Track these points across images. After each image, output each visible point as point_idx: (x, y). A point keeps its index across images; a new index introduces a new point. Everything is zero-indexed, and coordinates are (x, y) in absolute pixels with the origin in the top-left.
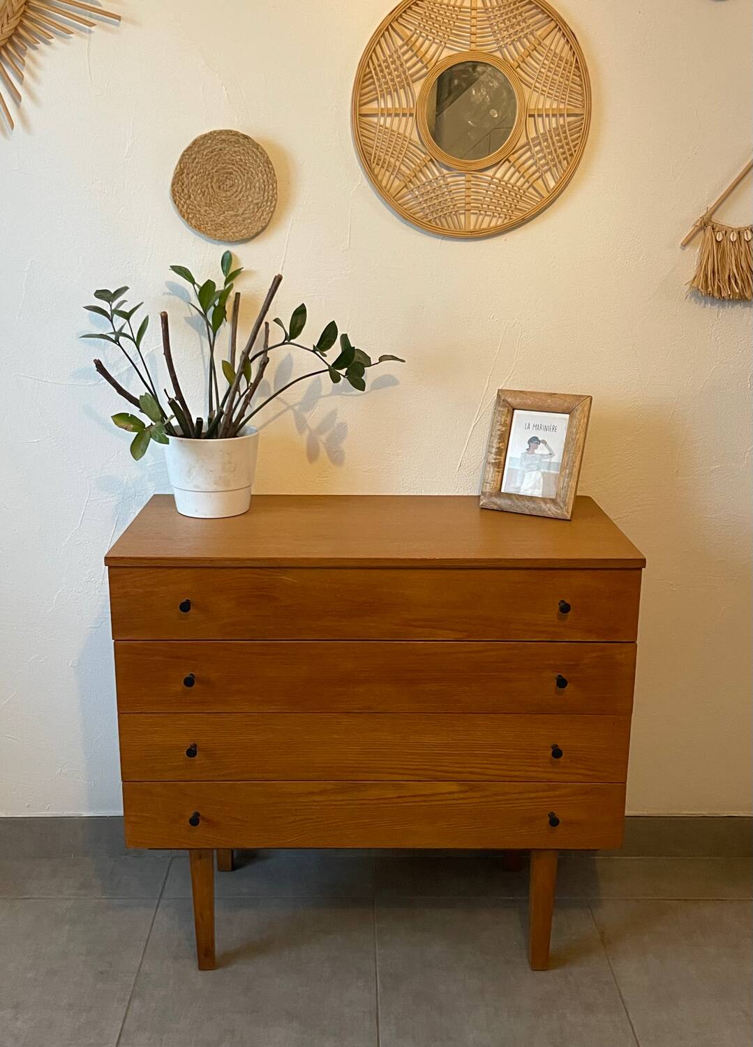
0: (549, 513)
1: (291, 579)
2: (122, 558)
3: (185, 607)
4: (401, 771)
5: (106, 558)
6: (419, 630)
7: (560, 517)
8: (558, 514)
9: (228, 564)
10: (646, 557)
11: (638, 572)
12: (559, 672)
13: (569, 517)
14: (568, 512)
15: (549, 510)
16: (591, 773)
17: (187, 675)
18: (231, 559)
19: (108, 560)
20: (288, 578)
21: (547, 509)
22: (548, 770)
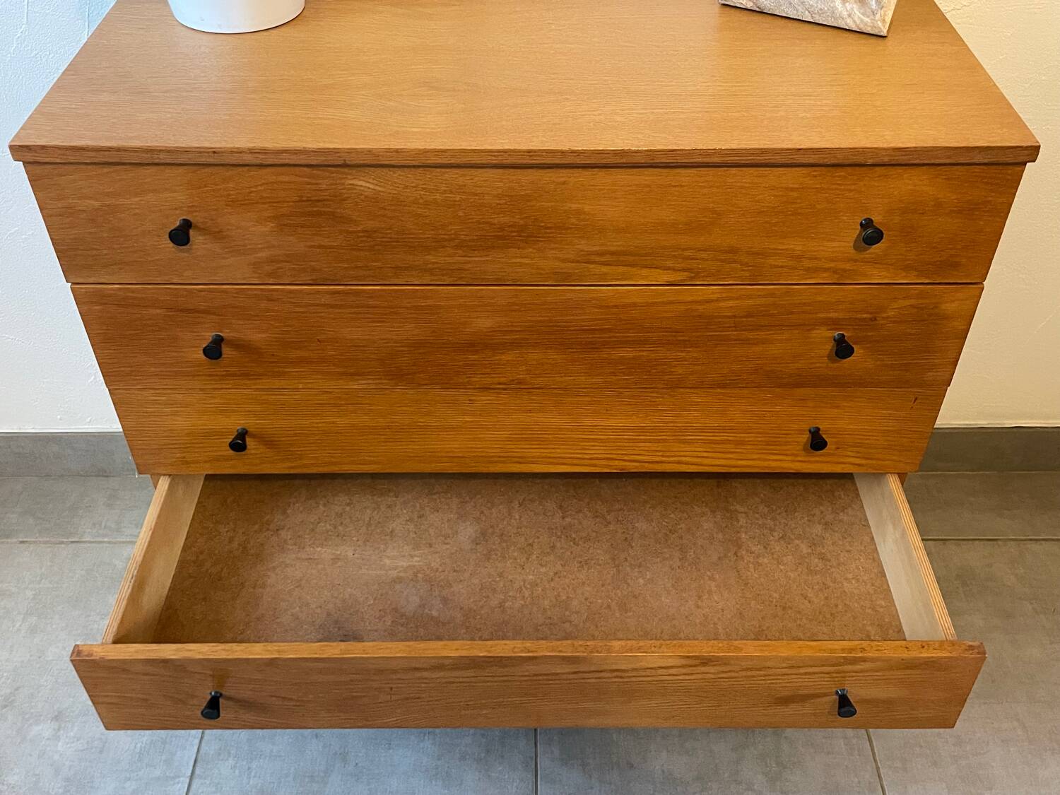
0: (849, 21)
1: (371, 186)
2: (43, 147)
3: (181, 235)
4: (570, 461)
5: (11, 147)
6: (605, 269)
7: (869, 30)
8: (866, 24)
9: (248, 158)
10: (1042, 143)
11: (1018, 169)
12: (839, 329)
13: (884, 33)
14: (884, 21)
15: (849, 16)
16: (863, 462)
17: (209, 336)
18: (251, 151)
19: (18, 151)
20: (364, 183)
21: (845, 14)
22: (799, 459)
